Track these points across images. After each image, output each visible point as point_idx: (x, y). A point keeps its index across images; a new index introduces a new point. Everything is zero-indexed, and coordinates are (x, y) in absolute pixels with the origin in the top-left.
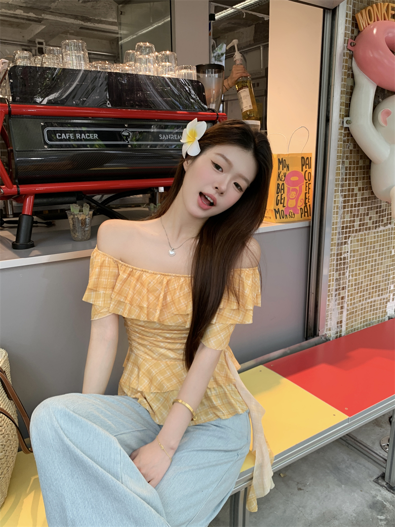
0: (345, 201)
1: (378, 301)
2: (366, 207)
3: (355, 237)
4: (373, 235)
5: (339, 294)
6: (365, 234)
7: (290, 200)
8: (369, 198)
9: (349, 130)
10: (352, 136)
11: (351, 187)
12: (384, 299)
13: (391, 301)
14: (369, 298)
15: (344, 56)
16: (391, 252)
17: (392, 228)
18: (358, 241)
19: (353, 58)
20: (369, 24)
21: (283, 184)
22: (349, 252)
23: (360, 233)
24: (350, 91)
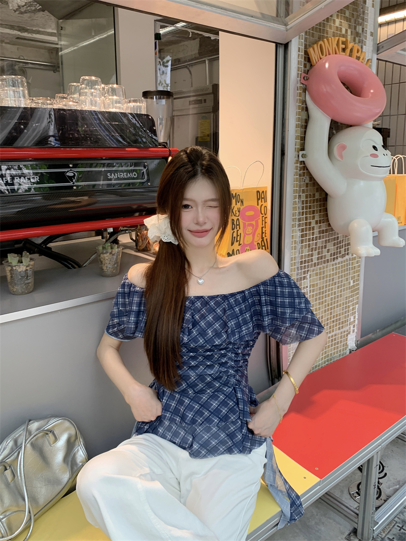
0: (302, 236)
1: (338, 334)
2: (324, 240)
3: (313, 271)
4: (332, 267)
6: (323, 267)
7: (246, 236)
8: (326, 231)
9: (304, 164)
10: (307, 169)
11: (308, 221)
12: (344, 332)
13: (351, 333)
14: (330, 333)
15: (298, 90)
16: (350, 283)
17: (350, 259)
18: (317, 274)
19: (307, 92)
20: (321, 59)
21: (238, 219)
22: (309, 287)
23: (319, 266)
24: (305, 124)
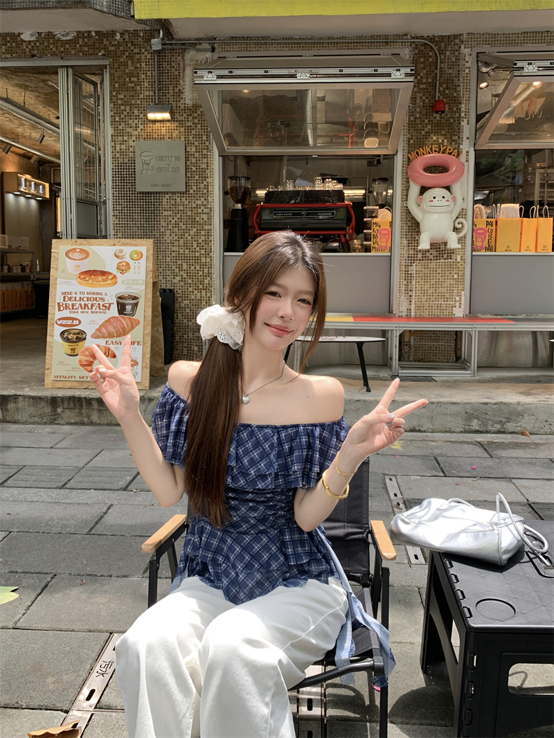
0: (409, 243)
1: (444, 304)
3: (419, 263)
4: (436, 264)
5: (408, 293)
6: (428, 263)
11: (413, 236)
12: (450, 305)
14: (436, 301)
15: (403, 173)
16: (453, 276)
17: (453, 262)
22: (415, 271)
23: (423, 261)
